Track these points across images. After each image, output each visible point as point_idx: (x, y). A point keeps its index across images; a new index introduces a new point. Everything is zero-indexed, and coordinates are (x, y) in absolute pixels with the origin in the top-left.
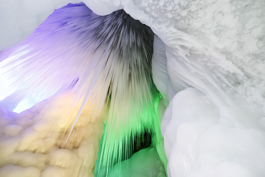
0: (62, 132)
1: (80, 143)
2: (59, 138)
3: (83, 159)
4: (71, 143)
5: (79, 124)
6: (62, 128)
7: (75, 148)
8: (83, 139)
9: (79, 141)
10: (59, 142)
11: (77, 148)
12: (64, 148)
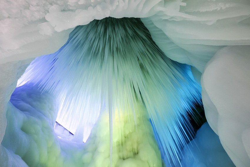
0: (119, 145)
1: (137, 148)
2: (119, 151)
3: (147, 161)
4: (130, 151)
5: (127, 132)
6: (117, 141)
7: (136, 154)
8: (138, 143)
9: (135, 146)
10: (121, 154)
11: (138, 153)
12: (128, 158)
